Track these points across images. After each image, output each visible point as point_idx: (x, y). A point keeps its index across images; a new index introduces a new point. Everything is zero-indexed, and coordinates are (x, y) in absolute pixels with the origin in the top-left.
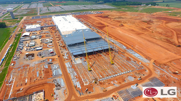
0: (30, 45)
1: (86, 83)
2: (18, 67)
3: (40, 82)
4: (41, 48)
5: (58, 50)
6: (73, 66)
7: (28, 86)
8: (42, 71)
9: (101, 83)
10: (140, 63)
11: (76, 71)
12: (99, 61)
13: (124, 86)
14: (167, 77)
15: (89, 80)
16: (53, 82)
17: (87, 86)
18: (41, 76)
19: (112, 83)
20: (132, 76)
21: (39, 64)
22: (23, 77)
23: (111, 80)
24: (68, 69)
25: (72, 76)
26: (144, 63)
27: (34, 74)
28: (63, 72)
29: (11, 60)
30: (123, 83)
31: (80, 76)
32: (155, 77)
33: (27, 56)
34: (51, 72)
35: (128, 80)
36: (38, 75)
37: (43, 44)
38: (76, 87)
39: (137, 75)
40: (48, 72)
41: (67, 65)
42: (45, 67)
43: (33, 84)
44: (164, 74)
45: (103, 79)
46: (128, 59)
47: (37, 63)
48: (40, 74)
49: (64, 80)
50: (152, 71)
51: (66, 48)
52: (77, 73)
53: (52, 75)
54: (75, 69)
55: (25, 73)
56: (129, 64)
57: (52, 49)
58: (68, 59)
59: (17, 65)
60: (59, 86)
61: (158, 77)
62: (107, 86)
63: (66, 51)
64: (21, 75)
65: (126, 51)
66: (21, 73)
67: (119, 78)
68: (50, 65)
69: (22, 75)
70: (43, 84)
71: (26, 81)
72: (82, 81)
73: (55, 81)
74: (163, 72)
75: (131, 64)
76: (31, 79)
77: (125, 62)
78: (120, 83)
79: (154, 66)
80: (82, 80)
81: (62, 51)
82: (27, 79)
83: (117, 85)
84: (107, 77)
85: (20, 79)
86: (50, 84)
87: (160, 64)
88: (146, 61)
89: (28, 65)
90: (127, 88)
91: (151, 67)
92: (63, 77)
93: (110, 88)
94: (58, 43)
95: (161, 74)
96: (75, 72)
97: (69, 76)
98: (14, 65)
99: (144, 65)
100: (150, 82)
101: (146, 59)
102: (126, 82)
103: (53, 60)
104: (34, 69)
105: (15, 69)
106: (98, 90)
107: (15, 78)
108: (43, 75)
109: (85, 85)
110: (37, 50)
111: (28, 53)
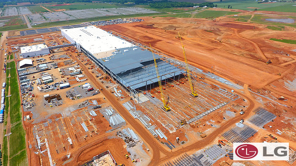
0: (44, 82)
5: (98, 84)
6: (138, 107)
7: (77, 149)
8: (90, 122)
9: (193, 127)
10: (233, 90)
11: (147, 114)
13: (227, 126)
14: (274, 105)
15: (174, 124)
16: (118, 136)
17: (176, 134)
18: (93, 130)
19: (208, 123)
20: (231, 110)
21: (77, 110)
22: (60, 136)
23: (204, 120)
24: (131, 113)
25: (143, 122)
26: (236, 90)
27: (77, 128)
28: (125, 118)
29: (21, 111)
30: (223, 122)
31: (157, 121)
32: (259, 108)
34: (106, 120)
35: (228, 116)
36: (86, 129)
38: (158, 138)
39: (236, 108)
40: (101, 122)
41: (127, 106)
42: (91, 114)
43: (84, 145)
44: (268, 102)
45: (193, 119)
46: (214, 87)
47: (72, 109)
48: (89, 126)
49: (134, 130)
50: (253, 99)
51: (111, 80)
52: (150, 116)
53: (110, 126)
54: (143, 112)
55: (61, 129)
56: (218, 94)
57: (88, 84)
58: (124, 96)
59: (37, 118)
60: (131, 140)
61: (263, 107)
62: (203, 130)
63: (115, 85)
64: (55, 133)
67: (215, 115)
68: (98, 109)
69: (57, 133)
70: (103, 142)
71: (70, 141)
72: (164, 128)
73: (120, 134)
74: (266, 99)
75: (220, 93)
76: (76, 137)
77: (212, 91)
78: (219, 122)
80: (164, 126)
82: (69, 138)
83: (218, 126)
84: (198, 117)
85: (57, 139)
87: (258, 89)
88: (239, 87)
89: (59, 116)
90: (232, 127)
91: (248, 95)
93: (208, 131)
95: (265, 102)
96: (145, 116)
98: (30, 118)
99: (238, 93)
100: (257, 115)
101: (236, 85)
102: (227, 120)
103: (99, 101)
104: (73, 120)
105: (36, 124)
106: (193, 137)
107: (46, 139)
108: (94, 127)
109: (171, 132)
110: (62, 88)
111: (47, 95)
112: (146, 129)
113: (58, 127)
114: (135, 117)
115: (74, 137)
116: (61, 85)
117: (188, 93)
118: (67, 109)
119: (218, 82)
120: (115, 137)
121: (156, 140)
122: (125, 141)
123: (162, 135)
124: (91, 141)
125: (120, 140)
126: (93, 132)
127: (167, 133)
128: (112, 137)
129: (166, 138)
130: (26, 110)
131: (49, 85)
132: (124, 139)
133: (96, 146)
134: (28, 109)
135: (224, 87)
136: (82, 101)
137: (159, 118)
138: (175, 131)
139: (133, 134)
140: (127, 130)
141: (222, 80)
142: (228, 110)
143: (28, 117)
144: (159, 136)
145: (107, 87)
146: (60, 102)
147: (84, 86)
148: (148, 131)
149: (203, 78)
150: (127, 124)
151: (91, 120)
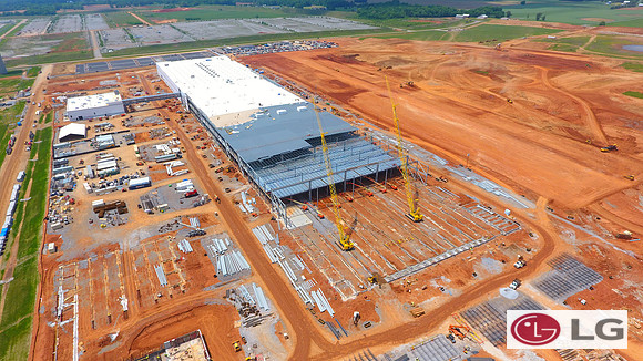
0: (100, 172)
1: (348, 292)
2: (73, 254)
3: (179, 303)
4: (146, 180)
5: (211, 182)
6: (284, 239)
7: (134, 321)
8: (175, 265)
9: (398, 290)
10: (507, 211)
11: (300, 255)
12: (369, 215)
13: (477, 292)
14: (603, 250)
15: (354, 281)
16: (228, 300)
17: (354, 305)
18: (176, 282)
19: (434, 284)
20: (494, 256)
21: (155, 238)
22: (107, 292)
23: (427, 277)
24: (267, 250)
25: (289, 274)
26: (517, 210)
27: (146, 277)
28: (252, 261)
29: (41, 233)
30: (471, 283)
31: (318, 272)
32: (565, 255)
33: (101, 210)
34: (209, 263)
35: (485, 271)
36: (163, 280)
37: (150, 164)
38: (314, 310)
39: (507, 253)
40: (199, 266)
41: (262, 234)
42: (181, 248)
43: (153, 314)
44: (589, 242)
45: (402, 273)
46: (466, 201)
47: (144, 234)
48: (170, 275)
49: (266, 288)
50: (552, 234)
51: (238, 176)
52: (306, 261)
53: (215, 276)
54: (293, 249)
55: (112, 276)
56: (472, 218)
57: (188, 183)
58: (258, 212)
59: (70, 249)
60: (253, 310)
61: (574, 253)
62: (421, 299)
63: (245, 187)
64: (98, 285)
65: (449, 173)
66: (94, 275)
67: (454, 266)
68: (197, 238)
69: (102, 285)
70: (192, 311)
71: (124, 303)
72: (331, 288)
73: (233, 296)
74: (586, 235)
75: (477, 215)
76: (140, 296)
77: (459, 211)
78: (460, 283)
79: (551, 219)
80: (332, 283)
81: (230, 185)
82: (123, 296)
83: (455, 292)
84: (415, 268)
85: (99, 299)
86: (216, 309)
87: (570, 211)
88: (524, 204)
89: (114, 247)
90: (489, 297)
91: (544, 222)
92: (257, 277)
93: (431, 303)
94: (204, 157)
95: (582, 242)
96: (295, 259)
97: (280, 273)
98: (56, 248)
99: (521, 217)
100: (555, 272)
101: (520, 198)
102: (480, 278)
103: (203, 219)
104: (140, 258)
105: (65, 262)
106: (393, 313)
107: (76, 297)
108: (181, 276)
109: (345, 299)
110: (133, 188)
111: (101, 202)
112: (291, 289)
113: (106, 272)
114: (273, 259)
115: (135, 294)
116: (133, 182)
117: (403, 211)
118: (134, 235)
119: (478, 190)
120: (220, 301)
121: (309, 314)
122: (241, 312)
123: (324, 305)
124: (168, 307)
125: (229, 309)
126: (176, 287)
127: (335, 300)
128: (214, 302)
129: (331, 312)
130: (50, 231)
131: (108, 179)
132: (239, 306)
133: (175, 319)
134: (55, 228)
135: (489, 202)
136: (169, 217)
137: (325, 266)
138: (354, 297)
139: (260, 297)
140: (250, 290)
141: (488, 185)
142: (489, 255)
143: (51, 246)
144: (316, 307)
145: (228, 190)
146: (123, 217)
147: (179, 185)
148: (294, 294)
149: (444, 179)
150: (253, 274)
151: (177, 261)
